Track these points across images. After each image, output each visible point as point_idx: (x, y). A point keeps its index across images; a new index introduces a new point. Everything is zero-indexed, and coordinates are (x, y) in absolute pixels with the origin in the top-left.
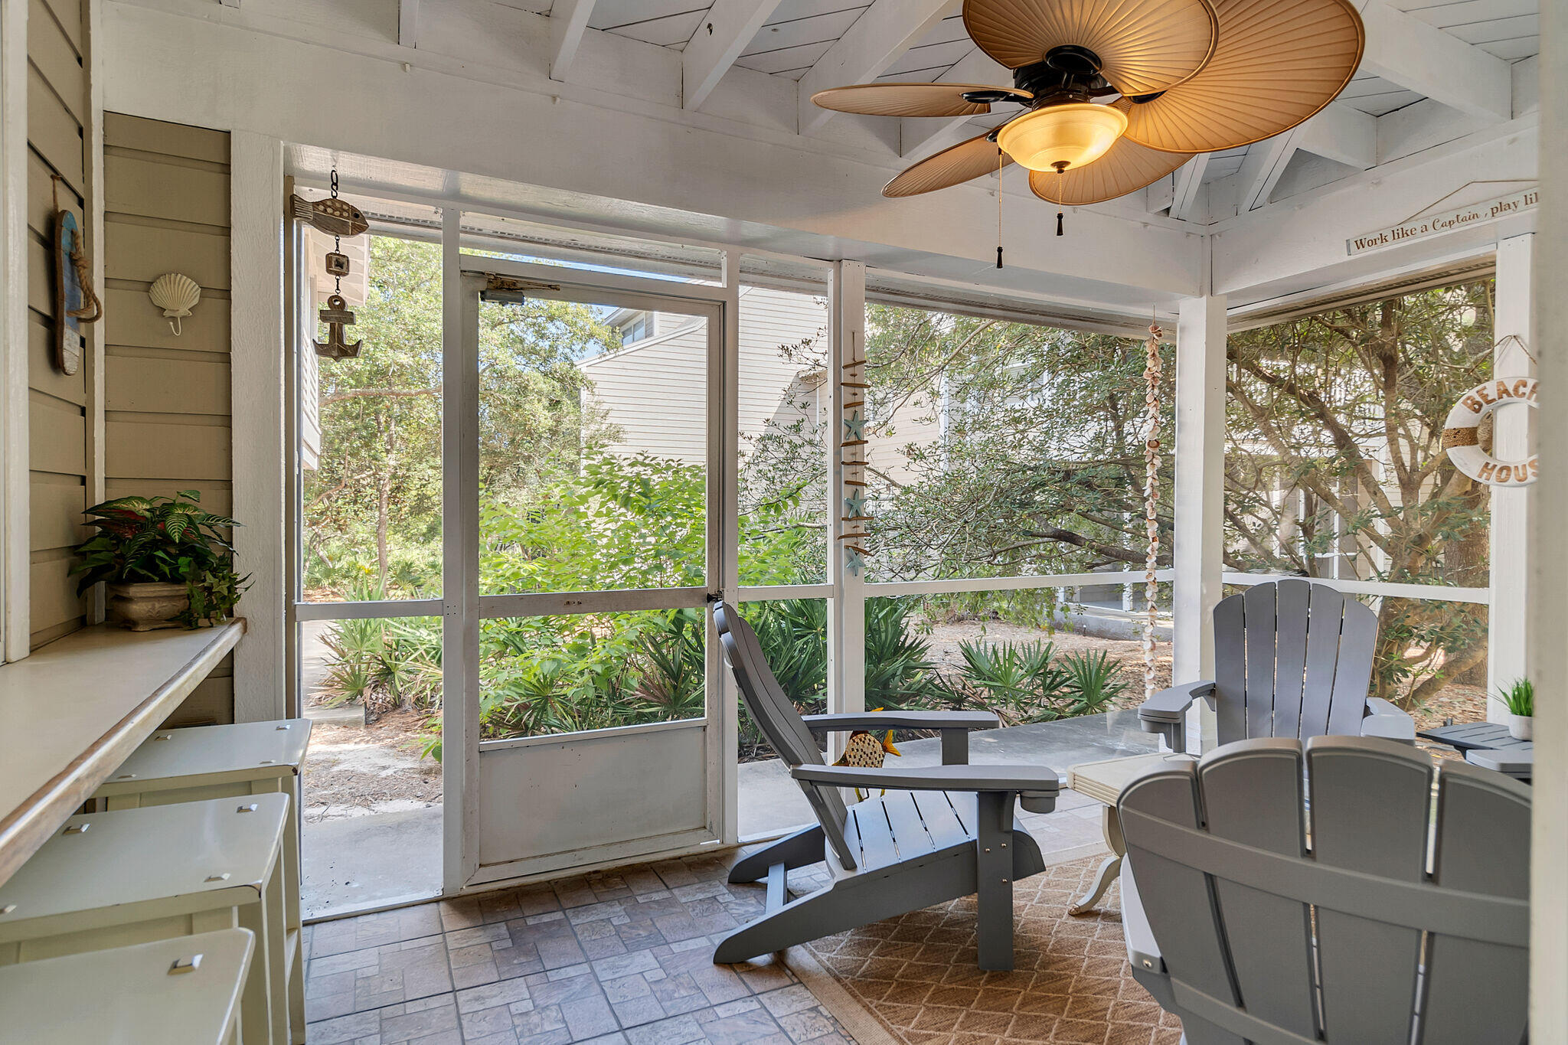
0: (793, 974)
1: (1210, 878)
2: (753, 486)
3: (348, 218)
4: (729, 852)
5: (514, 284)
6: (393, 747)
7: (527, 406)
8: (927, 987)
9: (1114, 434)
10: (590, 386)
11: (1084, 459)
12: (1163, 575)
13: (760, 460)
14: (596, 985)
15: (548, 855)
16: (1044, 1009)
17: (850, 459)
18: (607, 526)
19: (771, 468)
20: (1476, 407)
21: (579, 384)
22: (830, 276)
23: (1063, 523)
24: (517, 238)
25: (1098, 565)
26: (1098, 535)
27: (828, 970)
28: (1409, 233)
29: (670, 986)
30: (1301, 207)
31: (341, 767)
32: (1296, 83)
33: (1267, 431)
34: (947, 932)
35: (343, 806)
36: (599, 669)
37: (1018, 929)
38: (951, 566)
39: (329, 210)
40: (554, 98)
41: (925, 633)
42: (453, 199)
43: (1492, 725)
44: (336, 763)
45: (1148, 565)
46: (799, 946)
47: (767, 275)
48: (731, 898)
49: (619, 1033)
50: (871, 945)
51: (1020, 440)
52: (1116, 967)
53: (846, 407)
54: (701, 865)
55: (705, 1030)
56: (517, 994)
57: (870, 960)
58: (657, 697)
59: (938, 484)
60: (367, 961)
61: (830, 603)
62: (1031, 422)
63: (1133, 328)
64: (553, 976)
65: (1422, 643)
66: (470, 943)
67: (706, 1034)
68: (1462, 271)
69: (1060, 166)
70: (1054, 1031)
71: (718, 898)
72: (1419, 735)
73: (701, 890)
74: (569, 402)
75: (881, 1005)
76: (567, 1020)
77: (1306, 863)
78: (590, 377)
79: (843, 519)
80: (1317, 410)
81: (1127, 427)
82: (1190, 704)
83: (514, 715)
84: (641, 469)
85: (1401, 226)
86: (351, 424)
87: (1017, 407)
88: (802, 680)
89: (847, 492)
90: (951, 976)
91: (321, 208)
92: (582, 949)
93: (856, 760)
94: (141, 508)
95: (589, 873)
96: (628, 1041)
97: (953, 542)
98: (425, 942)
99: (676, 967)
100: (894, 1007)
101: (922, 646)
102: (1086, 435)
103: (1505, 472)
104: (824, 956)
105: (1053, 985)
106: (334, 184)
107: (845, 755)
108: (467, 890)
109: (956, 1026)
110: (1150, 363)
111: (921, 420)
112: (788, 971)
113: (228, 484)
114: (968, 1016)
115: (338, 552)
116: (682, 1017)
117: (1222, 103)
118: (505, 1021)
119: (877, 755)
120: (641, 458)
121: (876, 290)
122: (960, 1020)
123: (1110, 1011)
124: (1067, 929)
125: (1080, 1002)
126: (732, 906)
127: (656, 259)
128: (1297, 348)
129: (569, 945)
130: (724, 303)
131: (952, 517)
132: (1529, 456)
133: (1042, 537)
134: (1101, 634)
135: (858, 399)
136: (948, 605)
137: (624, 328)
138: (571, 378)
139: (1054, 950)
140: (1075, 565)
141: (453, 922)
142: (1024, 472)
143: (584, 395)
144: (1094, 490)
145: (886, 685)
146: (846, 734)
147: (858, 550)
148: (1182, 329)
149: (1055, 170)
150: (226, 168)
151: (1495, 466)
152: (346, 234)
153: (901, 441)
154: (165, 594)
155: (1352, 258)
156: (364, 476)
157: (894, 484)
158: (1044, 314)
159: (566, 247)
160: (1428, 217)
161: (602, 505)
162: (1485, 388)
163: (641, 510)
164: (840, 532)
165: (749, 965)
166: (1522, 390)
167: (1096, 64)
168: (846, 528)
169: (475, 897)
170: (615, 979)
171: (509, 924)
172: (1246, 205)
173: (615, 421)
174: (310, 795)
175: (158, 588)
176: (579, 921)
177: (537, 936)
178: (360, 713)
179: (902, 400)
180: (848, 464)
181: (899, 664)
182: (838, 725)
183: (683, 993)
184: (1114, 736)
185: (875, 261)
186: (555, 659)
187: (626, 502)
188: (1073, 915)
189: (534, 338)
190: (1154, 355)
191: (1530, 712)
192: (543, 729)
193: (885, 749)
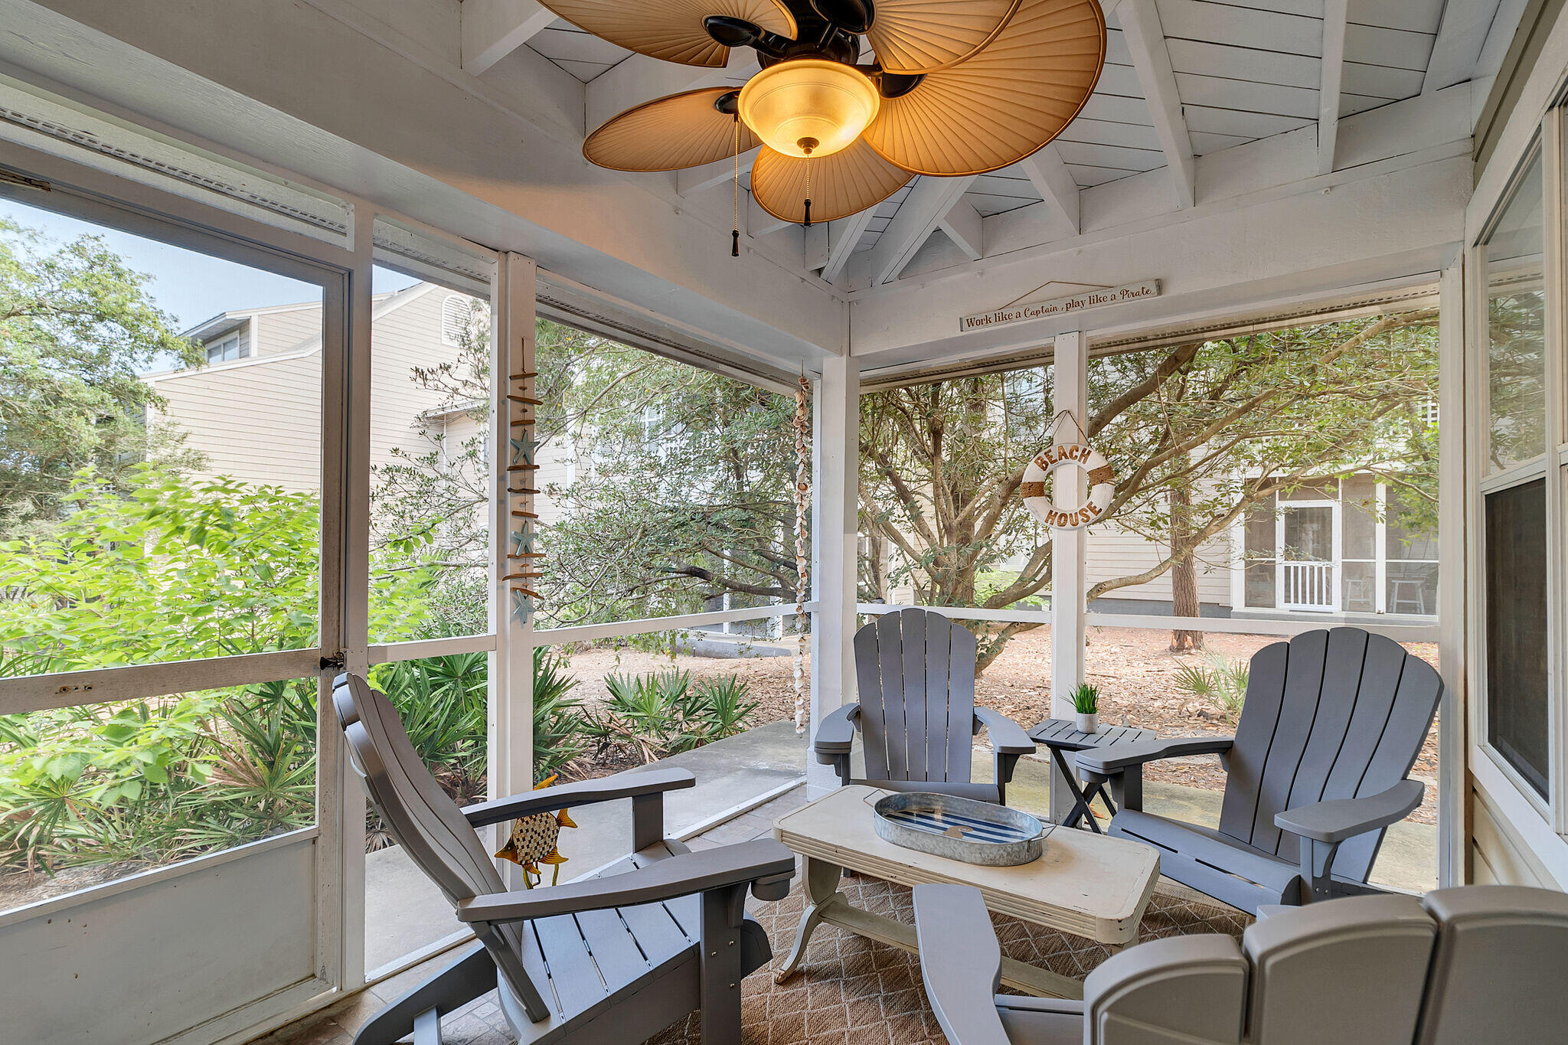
4: (352, 1001)
7: (61, 419)
10: (161, 403)
13: (386, 492)
17: (518, 486)
18: (172, 566)
20: (1044, 465)
21: (142, 399)
22: (495, 268)
28: (1007, 317)
30: (923, 286)
36: (148, 757)
41: (562, 666)
45: (797, 599)
47: (409, 256)
53: (513, 424)
58: (244, 781)
61: (492, 658)
69: (808, 145)
74: (128, 419)
78: (159, 393)
79: (509, 556)
80: (886, 468)
84: (221, 495)
85: (1000, 311)
89: (513, 526)
93: (526, 843)
101: (568, 683)
103: (1063, 518)
107: (511, 840)
110: (799, 412)
119: (550, 833)
120: (220, 483)
121: (543, 301)
124: (780, 1006)
127: (242, 200)
130: (351, 272)
134: (709, 655)
135: (528, 416)
137: (211, 344)
138: (131, 391)
140: (694, 598)
142: (665, 513)
143: (151, 413)
147: (527, 593)
151: (1056, 513)
155: (964, 334)
159: (72, 142)
160: (1021, 306)
162: (1050, 451)
163: (222, 548)
164: (505, 572)
166: (1075, 453)
168: (512, 567)
172: (881, 279)
173: (194, 447)
180: (514, 491)
181: (547, 707)
184: (755, 756)
185: (546, 263)
186: (74, 754)
187: (199, 536)
188: (780, 984)
189: (74, 339)
190: (802, 405)
191: (1092, 710)
192: (57, 840)
193: (560, 822)
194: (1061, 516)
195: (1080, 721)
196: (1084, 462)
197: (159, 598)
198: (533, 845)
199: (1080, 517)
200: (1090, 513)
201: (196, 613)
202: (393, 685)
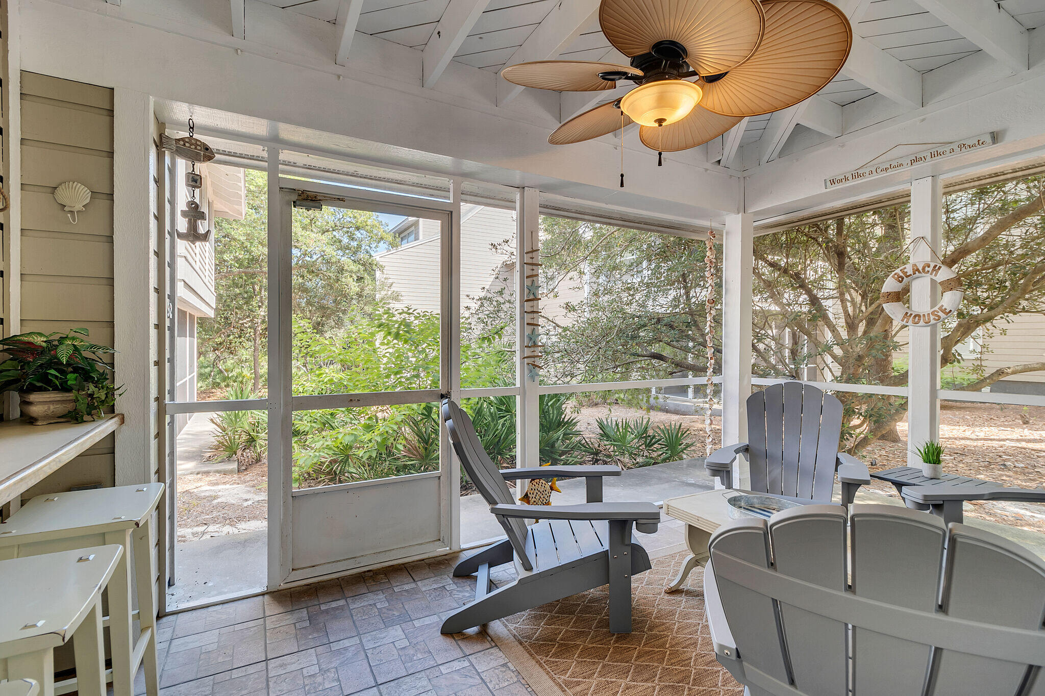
0: (492, 640)
1: (775, 601)
2: (475, 327)
3: (201, 150)
4: (454, 555)
5: (316, 197)
6: (253, 486)
7: (343, 280)
8: (577, 646)
9: (684, 297)
10: (382, 268)
11: (668, 312)
12: (716, 380)
13: (479, 311)
14: (362, 653)
15: (338, 561)
16: (652, 660)
17: (530, 310)
18: (387, 351)
19: (486, 317)
20: (900, 279)
21: (374, 267)
22: (518, 197)
23: (655, 348)
24: (319, 169)
25: (675, 373)
26: (675, 355)
27: (514, 636)
28: (861, 175)
29: (411, 652)
30: (797, 160)
31: (219, 500)
32: (807, 70)
33: (772, 296)
34: (591, 607)
35: (218, 526)
36: (379, 439)
37: (634, 604)
38: (591, 376)
39: (187, 145)
40: (339, 77)
41: (576, 413)
42: (274, 142)
43: (911, 469)
44: (216, 497)
45: (708, 374)
46: (497, 620)
47: (479, 197)
48: (454, 587)
49: (375, 688)
50: (542, 617)
51: (631, 300)
52: (695, 628)
53: (527, 277)
54: (435, 565)
55: (433, 683)
56: (308, 661)
57: (541, 629)
58: (415, 455)
59: (584, 326)
60: (210, 640)
61: (518, 398)
62: (637, 289)
63: (698, 233)
64: (335, 647)
65: (861, 417)
66: (282, 624)
67: (433, 686)
68: (889, 200)
69: (660, 121)
70: (658, 676)
71: (446, 587)
72: (871, 476)
73: (436, 582)
74: (369, 278)
75: (548, 661)
76: (340, 679)
77: (849, 596)
78: (381, 263)
79: (526, 346)
80: (799, 283)
81: (692, 293)
82: (735, 458)
83: (328, 466)
84: (407, 316)
85: (857, 171)
86: (237, 290)
87: (629, 281)
88: (503, 443)
89: (528, 330)
90: (592, 638)
91: (182, 143)
92: (356, 626)
93: (534, 496)
94: (39, 340)
95: (365, 572)
96: (380, 693)
97: (593, 359)
98: (251, 624)
99: (417, 637)
100: (556, 662)
101: (574, 421)
102: (669, 297)
103: (917, 317)
104: (512, 627)
105: (657, 643)
106: (191, 128)
107: (527, 493)
108: (283, 586)
109: (596, 675)
110: (708, 254)
111: (574, 288)
112: (488, 638)
113: (111, 324)
114: (604, 667)
115: (232, 367)
116: (418, 674)
117: (761, 84)
118: (298, 682)
119: (547, 493)
120: (406, 309)
121: (546, 207)
122: (598, 670)
123: (693, 659)
124: (664, 603)
125: (674, 654)
126: (455, 592)
127: (409, 185)
128: (789, 247)
129: (347, 623)
130: (451, 212)
131: (592, 345)
132: (931, 309)
133: (643, 356)
134: (676, 412)
135: (535, 273)
136: (590, 396)
137: (402, 235)
138: (370, 264)
139: (656, 618)
140: (662, 373)
141: (272, 608)
142: (634, 319)
143: (378, 274)
144: (674, 329)
145: (553, 446)
146: (527, 481)
147: (535, 366)
148: (727, 233)
149: (656, 125)
150: (111, 112)
151: (911, 314)
152: (199, 161)
153: (561, 301)
154: (58, 399)
155: (828, 190)
156: (245, 321)
157: (558, 326)
158: (646, 224)
159: (351, 176)
160: (873, 166)
161: (385, 337)
162: (905, 268)
163: (407, 341)
164: (524, 355)
165: (464, 634)
166: (927, 269)
167: (684, 54)
168: (527, 352)
169: (289, 590)
170: (375, 648)
171: (309, 609)
172: (766, 158)
173: (396, 289)
174: (198, 519)
175: (52, 395)
176: (355, 606)
177: (326, 618)
178: (235, 466)
179: (563, 276)
180: (529, 313)
181: (560, 433)
182: (522, 475)
183: (420, 656)
184: (687, 475)
185: (545, 188)
186: (352, 434)
187: (397, 336)
188: (667, 593)
189: (348, 240)
190: (711, 248)
191: (937, 461)
192: (346, 474)
193: (552, 489)
194: (915, 316)
195: (926, 469)
196: (936, 275)
197: (382, 366)
198: (538, 497)
199: (932, 317)
200: (941, 314)
201: (396, 374)
202: (479, 412)
